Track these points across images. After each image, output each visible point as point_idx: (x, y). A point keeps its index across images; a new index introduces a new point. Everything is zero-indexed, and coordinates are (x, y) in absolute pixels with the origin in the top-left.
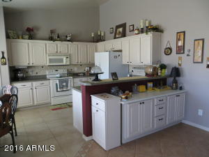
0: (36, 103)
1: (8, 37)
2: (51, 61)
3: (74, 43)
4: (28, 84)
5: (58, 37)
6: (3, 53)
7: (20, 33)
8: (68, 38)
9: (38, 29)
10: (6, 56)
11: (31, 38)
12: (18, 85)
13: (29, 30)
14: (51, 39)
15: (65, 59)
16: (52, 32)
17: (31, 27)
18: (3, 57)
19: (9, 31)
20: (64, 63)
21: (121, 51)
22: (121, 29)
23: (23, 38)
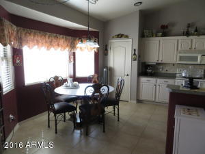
1: (142, 36)
2: (181, 58)
4: (153, 80)
5: (196, 31)
6: (135, 50)
7: (154, 31)
9: (173, 25)
10: (137, 53)
11: (165, 35)
12: (144, 80)
13: (164, 27)
14: (187, 34)
15: (199, 57)
16: (189, 26)
17: (166, 24)
18: (135, 54)
19: (145, 31)
20: (199, 62)
23: (156, 36)
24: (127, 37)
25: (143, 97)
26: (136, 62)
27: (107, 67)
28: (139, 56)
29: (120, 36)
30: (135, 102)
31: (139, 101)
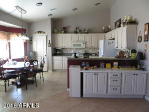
0: (64, 68)
1: (53, 32)
2: (74, 45)
3: (89, 34)
4: (60, 57)
5: (80, 31)
6: (49, 41)
7: (60, 30)
8: (86, 32)
9: (69, 27)
10: (51, 43)
11: (65, 32)
12: (55, 58)
13: (65, 28)
14: (76, 32)
15: (82, 44)
16: (77, 28)
17: (65, 26)
18: (49, 43)
19: (54, 30)
22: (118, 23)
23: (61, 33)
24: (44, 33)
25: (55, 68)
26: (51, 48)
27: (32, 51)
28: (52, 44)
29: (40, 32)
30: (51, 71)
31: (54, 70)
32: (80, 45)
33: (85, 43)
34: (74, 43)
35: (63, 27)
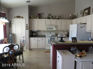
0: (39, 48)
1: (30, 18)
5: (52, 17)
6: (27, 25)
7: (35, 16)
8: (57, 18)
9: (43, 14)
11: (40, 18)
12: (32, 39)
13: (39, 14)
15: (54, 28)
16: (49, 15)
18: (27, 27)
19: (31, 15)
20: (54, 30)
21: (86, 24)
23: (36, 18)
24: (22, 18)
25: (32, 47)
28: (29, 28)
29: (19, 17)
31: (30, 49)
32: (53, 28)
33: (56, 27)
34: (48, 27)
35: (38, 13)
